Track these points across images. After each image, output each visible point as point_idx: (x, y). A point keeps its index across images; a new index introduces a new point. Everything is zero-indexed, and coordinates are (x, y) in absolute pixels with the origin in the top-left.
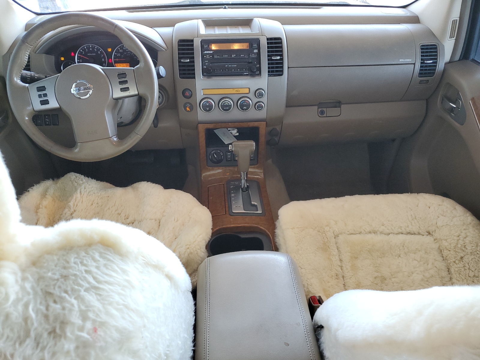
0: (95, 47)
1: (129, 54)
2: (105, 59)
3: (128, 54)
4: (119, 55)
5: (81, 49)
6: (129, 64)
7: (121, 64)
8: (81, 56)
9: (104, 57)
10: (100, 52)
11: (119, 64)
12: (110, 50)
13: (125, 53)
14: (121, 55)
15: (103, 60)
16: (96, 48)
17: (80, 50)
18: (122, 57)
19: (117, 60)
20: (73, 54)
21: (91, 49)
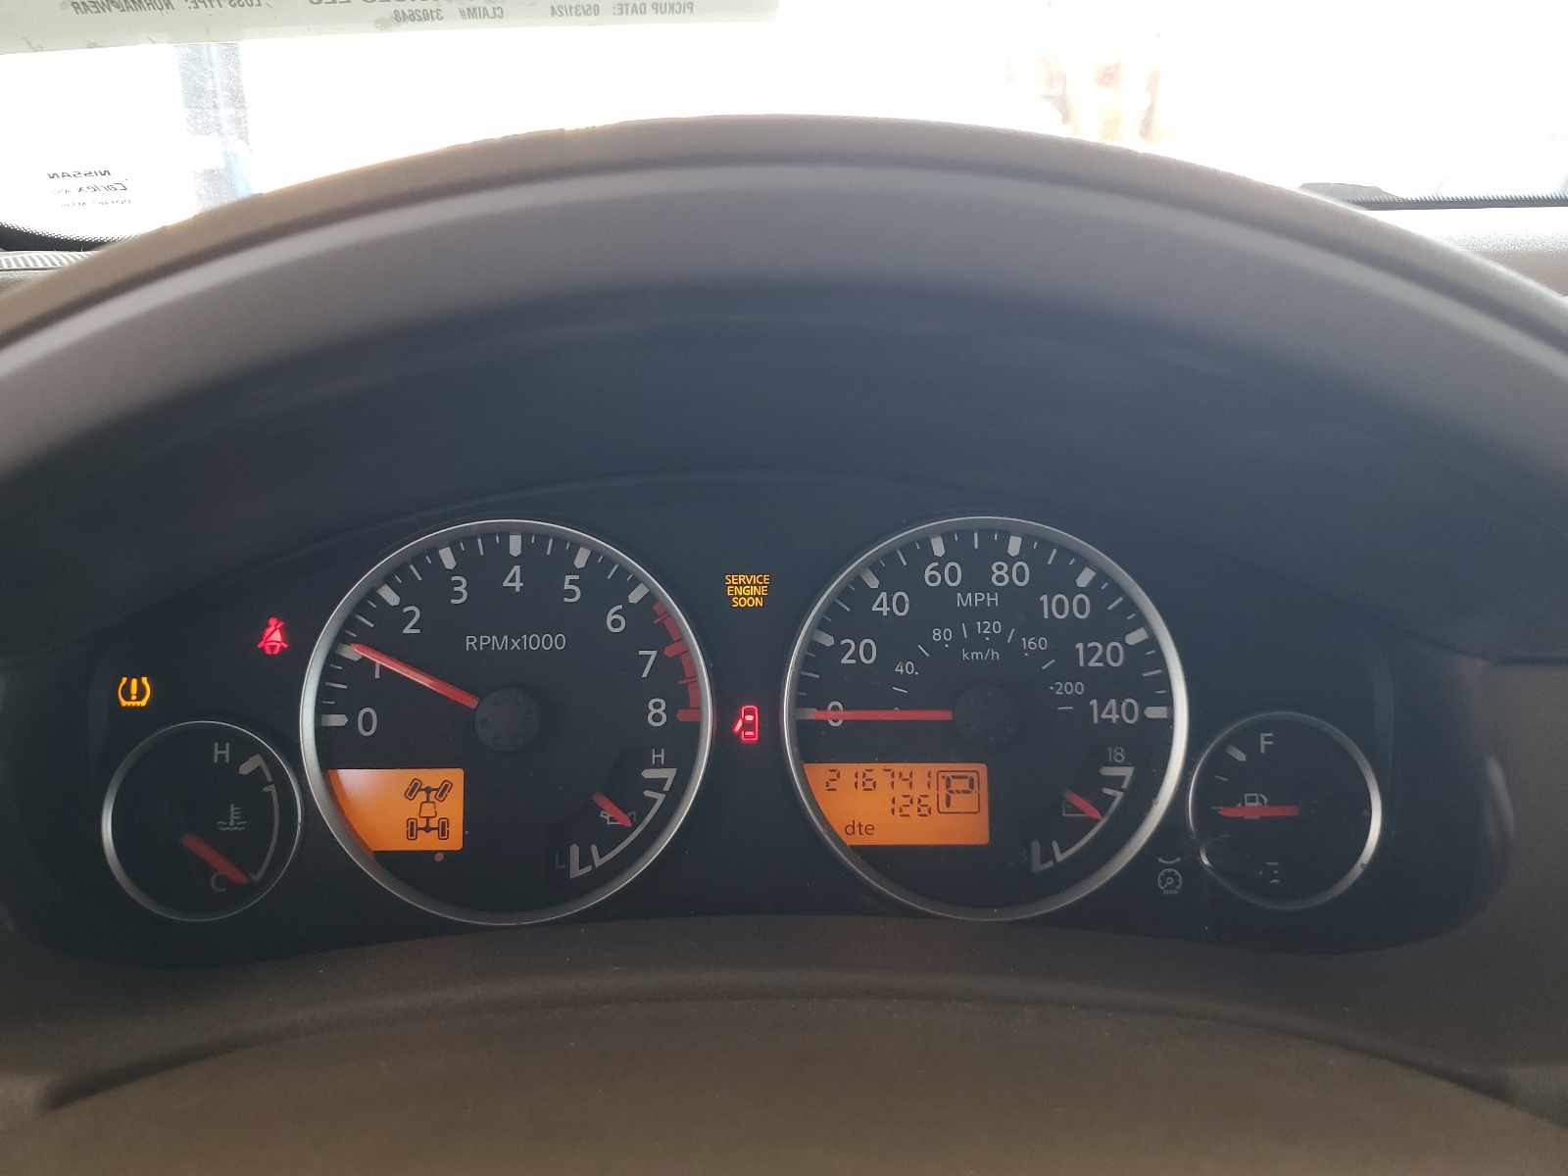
0: (566, 551)
1: (997, 641)
2: (682, 697)
3: (977, 642)
4: (860, 652)
5: (388, 580)
6: (982, 768)
7: (878, 770)
8: (380, 661)
9: (674, 681)
10: (628, 611)
11: (848, 770)
12: (747, 591)
13: (936, 635)
14: (886, 661)
15: (656, 712)
16: (581, 560)
17: (372, 594)
18: (903, 680)
19: (835, 715)
20: (277, 636)
21: (514, 580)
